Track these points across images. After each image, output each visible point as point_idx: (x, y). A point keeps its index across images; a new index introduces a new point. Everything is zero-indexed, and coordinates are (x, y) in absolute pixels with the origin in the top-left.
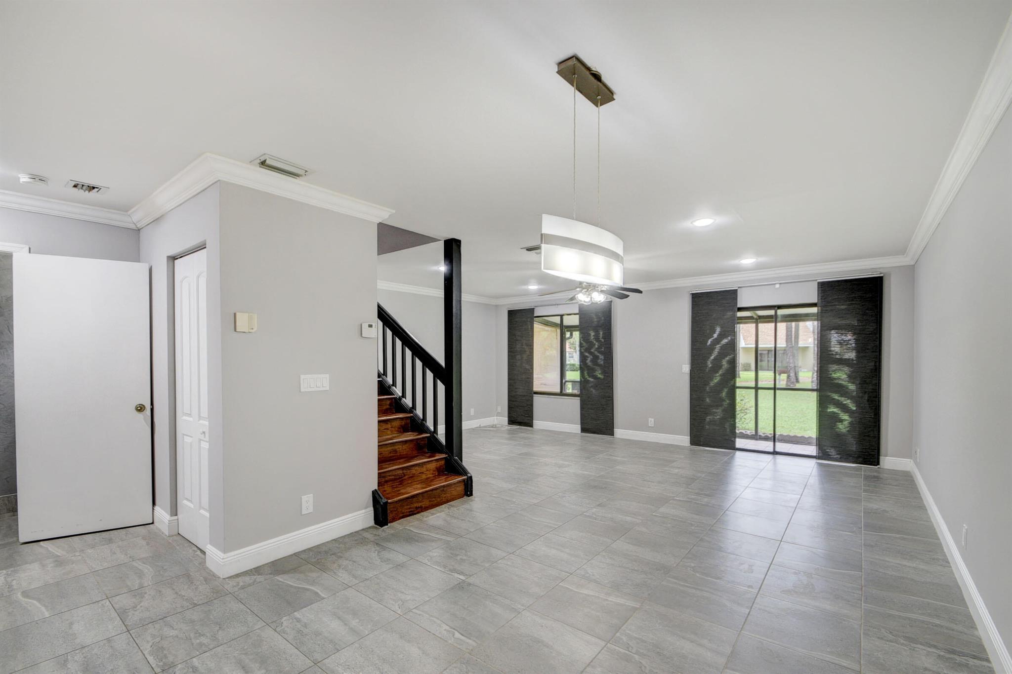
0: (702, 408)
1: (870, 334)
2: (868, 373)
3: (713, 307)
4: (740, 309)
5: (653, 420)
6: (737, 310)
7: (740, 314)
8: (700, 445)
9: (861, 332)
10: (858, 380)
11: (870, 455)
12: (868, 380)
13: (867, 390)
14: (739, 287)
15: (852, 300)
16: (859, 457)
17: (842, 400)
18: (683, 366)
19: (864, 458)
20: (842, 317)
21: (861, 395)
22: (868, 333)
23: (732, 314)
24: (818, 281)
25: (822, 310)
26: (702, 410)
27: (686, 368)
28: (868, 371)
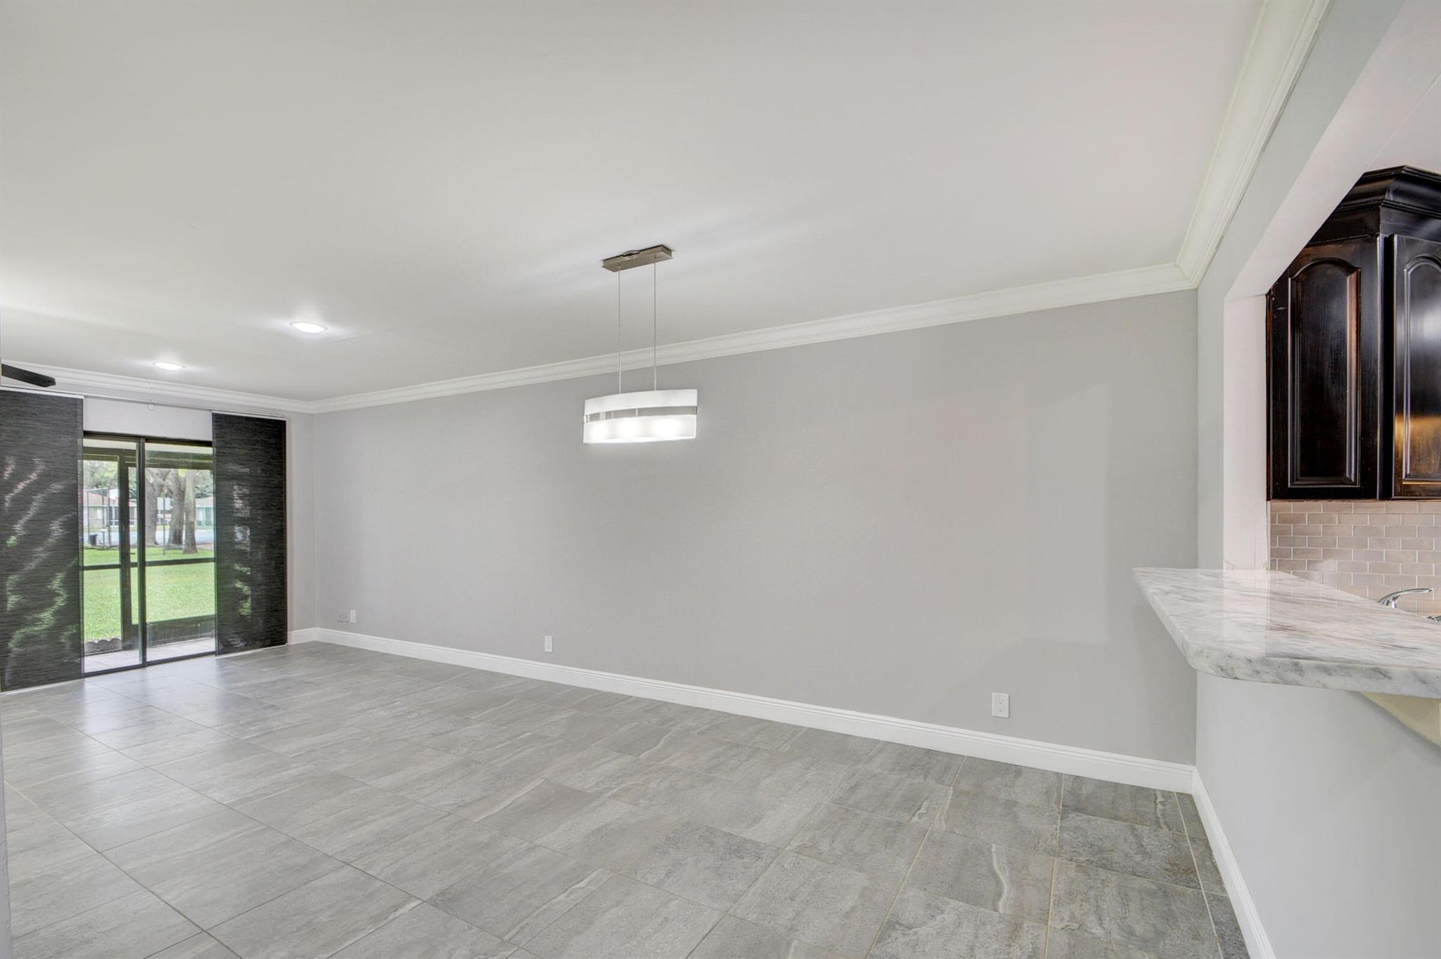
1: (274, 488)
2: (274, 535)
3: (30, 422)
4: (88, 434)
6: (82, 434)
7: (88, 442)
9: (266, 485)
10: (263, 544)
11: (278, 632)
12: (274, 544)
13: (273, 556)
14: (86, 397)
15: (255, 444)
16: (267, 638)
17: (245, 571)
19: (272, 639)
20: (243, 465)
21: (268, 561)
22: (273, 486)
23: (71, 441)
24: (214, 412)
25: (218, 452)
28: (274, 532)
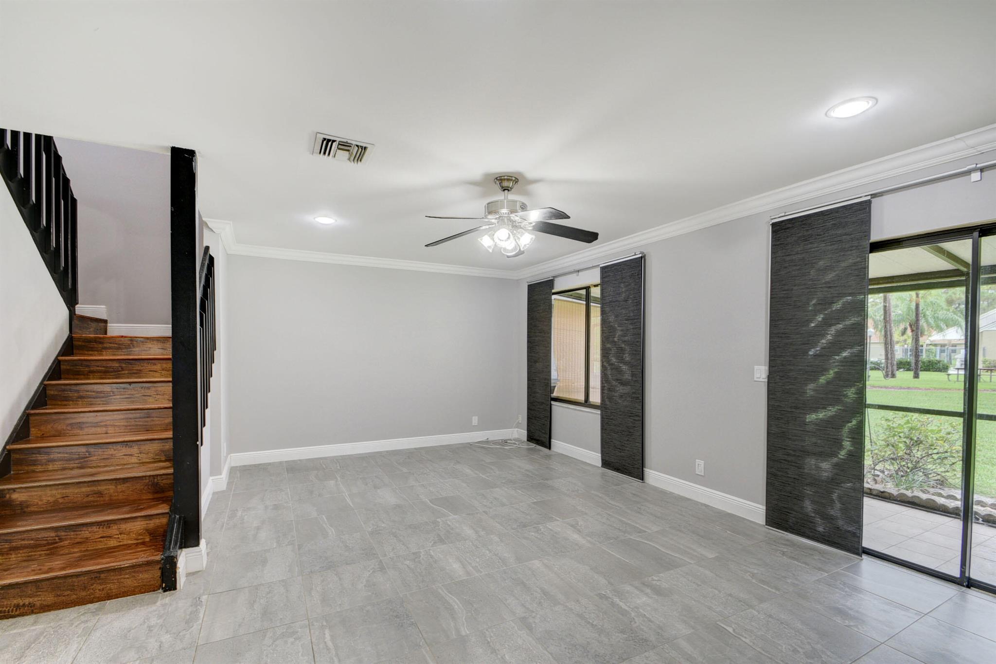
0: (788, 455)
5: (702, 463)
8: (786, 529)
14: (874, 198)
18: (756, 367)
26: (789, 459)
27: (761, 372)
